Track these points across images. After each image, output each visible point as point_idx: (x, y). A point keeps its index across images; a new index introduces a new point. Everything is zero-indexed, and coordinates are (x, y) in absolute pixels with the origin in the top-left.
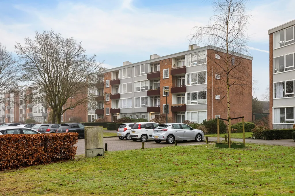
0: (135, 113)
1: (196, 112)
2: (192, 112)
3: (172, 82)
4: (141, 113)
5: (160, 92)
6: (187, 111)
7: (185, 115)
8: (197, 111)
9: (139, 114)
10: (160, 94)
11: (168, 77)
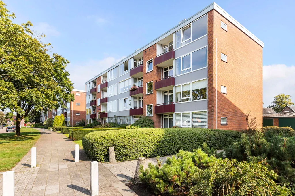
0: (120, 117)
1: (189, 113)
2: (183, 114)
3: (156, 75)
4: (124, 117)
5: (143, 90)
6: (176, 112)
7: (172, 119)
8: (191, 112)
9: (123, 118)
10: (143, 92)
11: (152, 70)
